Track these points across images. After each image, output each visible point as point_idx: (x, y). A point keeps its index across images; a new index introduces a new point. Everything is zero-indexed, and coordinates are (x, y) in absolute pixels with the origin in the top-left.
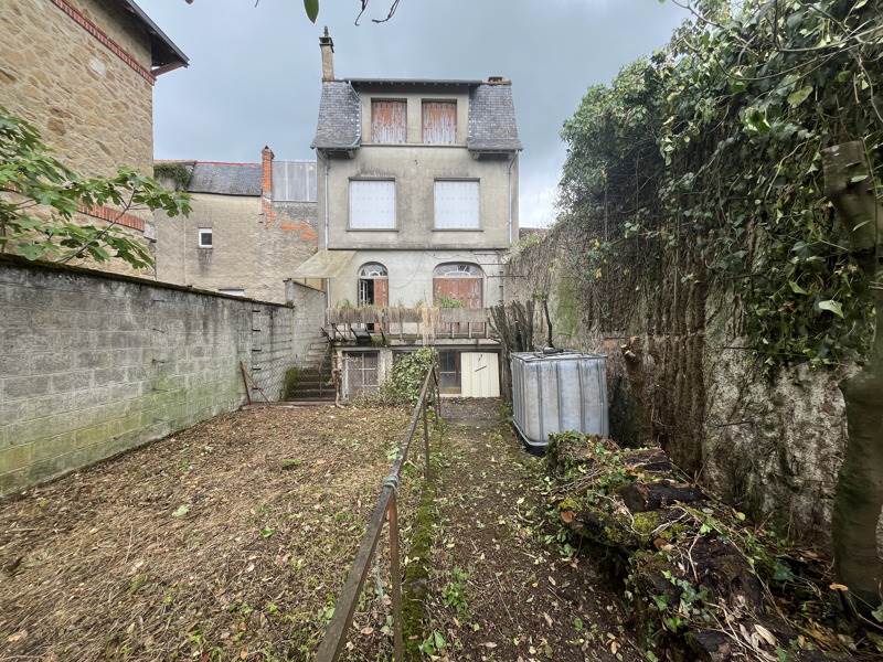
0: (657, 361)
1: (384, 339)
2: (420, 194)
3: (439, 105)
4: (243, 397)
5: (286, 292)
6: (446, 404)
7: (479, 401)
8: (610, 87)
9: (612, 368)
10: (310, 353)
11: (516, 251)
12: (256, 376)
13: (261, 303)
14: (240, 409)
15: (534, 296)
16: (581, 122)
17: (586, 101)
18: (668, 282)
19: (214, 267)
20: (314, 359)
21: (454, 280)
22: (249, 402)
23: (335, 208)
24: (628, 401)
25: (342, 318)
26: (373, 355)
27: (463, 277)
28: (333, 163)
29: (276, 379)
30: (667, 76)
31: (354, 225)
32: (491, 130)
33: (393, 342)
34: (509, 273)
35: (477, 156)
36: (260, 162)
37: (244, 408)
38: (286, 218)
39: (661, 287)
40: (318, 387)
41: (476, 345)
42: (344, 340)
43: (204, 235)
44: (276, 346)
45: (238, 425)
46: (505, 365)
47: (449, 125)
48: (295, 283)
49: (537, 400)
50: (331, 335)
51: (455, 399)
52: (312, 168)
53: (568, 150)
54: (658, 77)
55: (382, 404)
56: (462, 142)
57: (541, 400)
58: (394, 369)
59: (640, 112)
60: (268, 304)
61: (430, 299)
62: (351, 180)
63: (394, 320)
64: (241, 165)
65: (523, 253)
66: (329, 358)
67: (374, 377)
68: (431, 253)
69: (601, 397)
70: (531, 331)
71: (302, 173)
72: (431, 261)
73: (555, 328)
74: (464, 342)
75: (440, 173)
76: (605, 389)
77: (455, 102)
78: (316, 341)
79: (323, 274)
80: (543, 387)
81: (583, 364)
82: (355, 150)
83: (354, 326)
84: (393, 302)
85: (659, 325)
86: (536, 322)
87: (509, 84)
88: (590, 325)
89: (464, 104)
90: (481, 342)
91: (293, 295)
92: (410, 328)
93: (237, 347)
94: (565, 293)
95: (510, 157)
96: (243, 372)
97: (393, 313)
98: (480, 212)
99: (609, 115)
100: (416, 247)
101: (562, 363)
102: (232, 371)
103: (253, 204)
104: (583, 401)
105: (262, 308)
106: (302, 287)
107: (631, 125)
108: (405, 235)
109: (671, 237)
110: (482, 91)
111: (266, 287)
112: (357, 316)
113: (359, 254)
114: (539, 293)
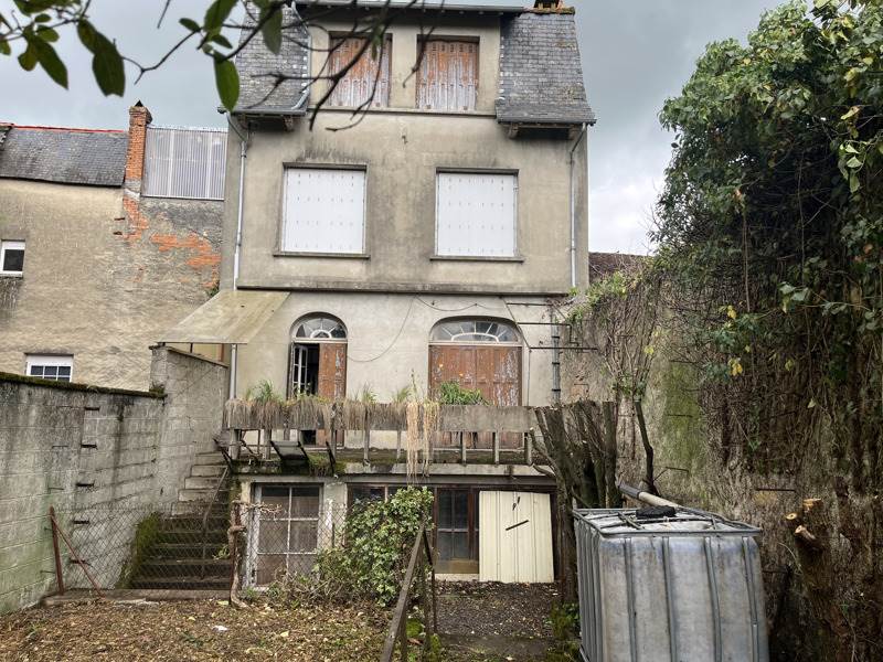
0: (857, 545)
1: (333, 461)
2: (411, 194)
3: (448, 46)
4: (49, 579)
5: (153, 368)
6: (447, 597)
7: (514, 590)
8: (745, 45)
9: (773, 548)
10: (189, 484)
11: (583, 301)
12: (80, 534)
13: (103, 391)
14: (42, 604)
15: (618, 388)
16: (695, 103)
17: (703, 68)
18: (870, 392)
19: (21, 312)
20: (195, 496)
21: (468, 348)
22: (60, 589)
23: (254, 215)
24: (805, 618)
25: (254, 419)
26: (311, 493)
27: (486, 343)
28: (256, 138)
29: (118, 539)
30: (840, 41)
31: (288, 247)
32: (540, 89)
33: (351, 468)
34: (570, 341)
35: (513, 131)
36: (126, 127)
37: (50, 602)
38: (166, 227)
39: (857, 402)
40: (198, 554)
41: (508, 477)
42: (257, 462)
43: (9, 254)
44: (123, 474)
45: (35, 640)
46: (563, 527)
47: (465, 79)
48: (172, 352)
49: (625, 615)
50: (232, 453)
51: (466, 585)
52: (217, 142)
53: (674, 145)
54: (826, 42)
55: (321, 599)
56: (486, 105)
57: (633, 615)
58: (348, 530)
59: (798, 96)
60: (116, 392)
61: (423, 386)
62: (287, 167)
63: (355, 425)
64: (91, 132)
65: (596, 307)
66: (224, 496)
67: (310, 537)
68: (428, 300)
69: (753, 614)
70: (614, 457)
71: (201, 150)
72: (426, 314)
73: (658, 454)
74: (485, 469)
75: (447, 159)
76: (760, 596)
77: (476, 41)
78: (203, 460)
79: (225, 337)
80: (638, 589)
81: (713, 543)
82: (297, 117)
83: (277, 436)
84: (354, 390)
85: (857, 473)
86: (623, 437)
87: (571, 12)
88: (726, 456)
89: (491, 44)
90: (519, 470)
91: (166, 373)
92: (383, 439)
93: (48, 478)
94: (676, 389)
95: (571, 135)
96: (53, 530)
97: (353, 412)
98: (518, 230)
99: (744, 97)
100: (401, 287)
101: (673, 542)
102: (34, 526)
103: (107, 203)
104: (717, 620)
105: (104, 401)
106: (185, 358)
107: (785, 116)
108: (381, 265)
109: (869, 315)
110: (524, 23)
111: (115, 350)
112: (284, 416)
113: (295, 298)
114: (627, 383)
